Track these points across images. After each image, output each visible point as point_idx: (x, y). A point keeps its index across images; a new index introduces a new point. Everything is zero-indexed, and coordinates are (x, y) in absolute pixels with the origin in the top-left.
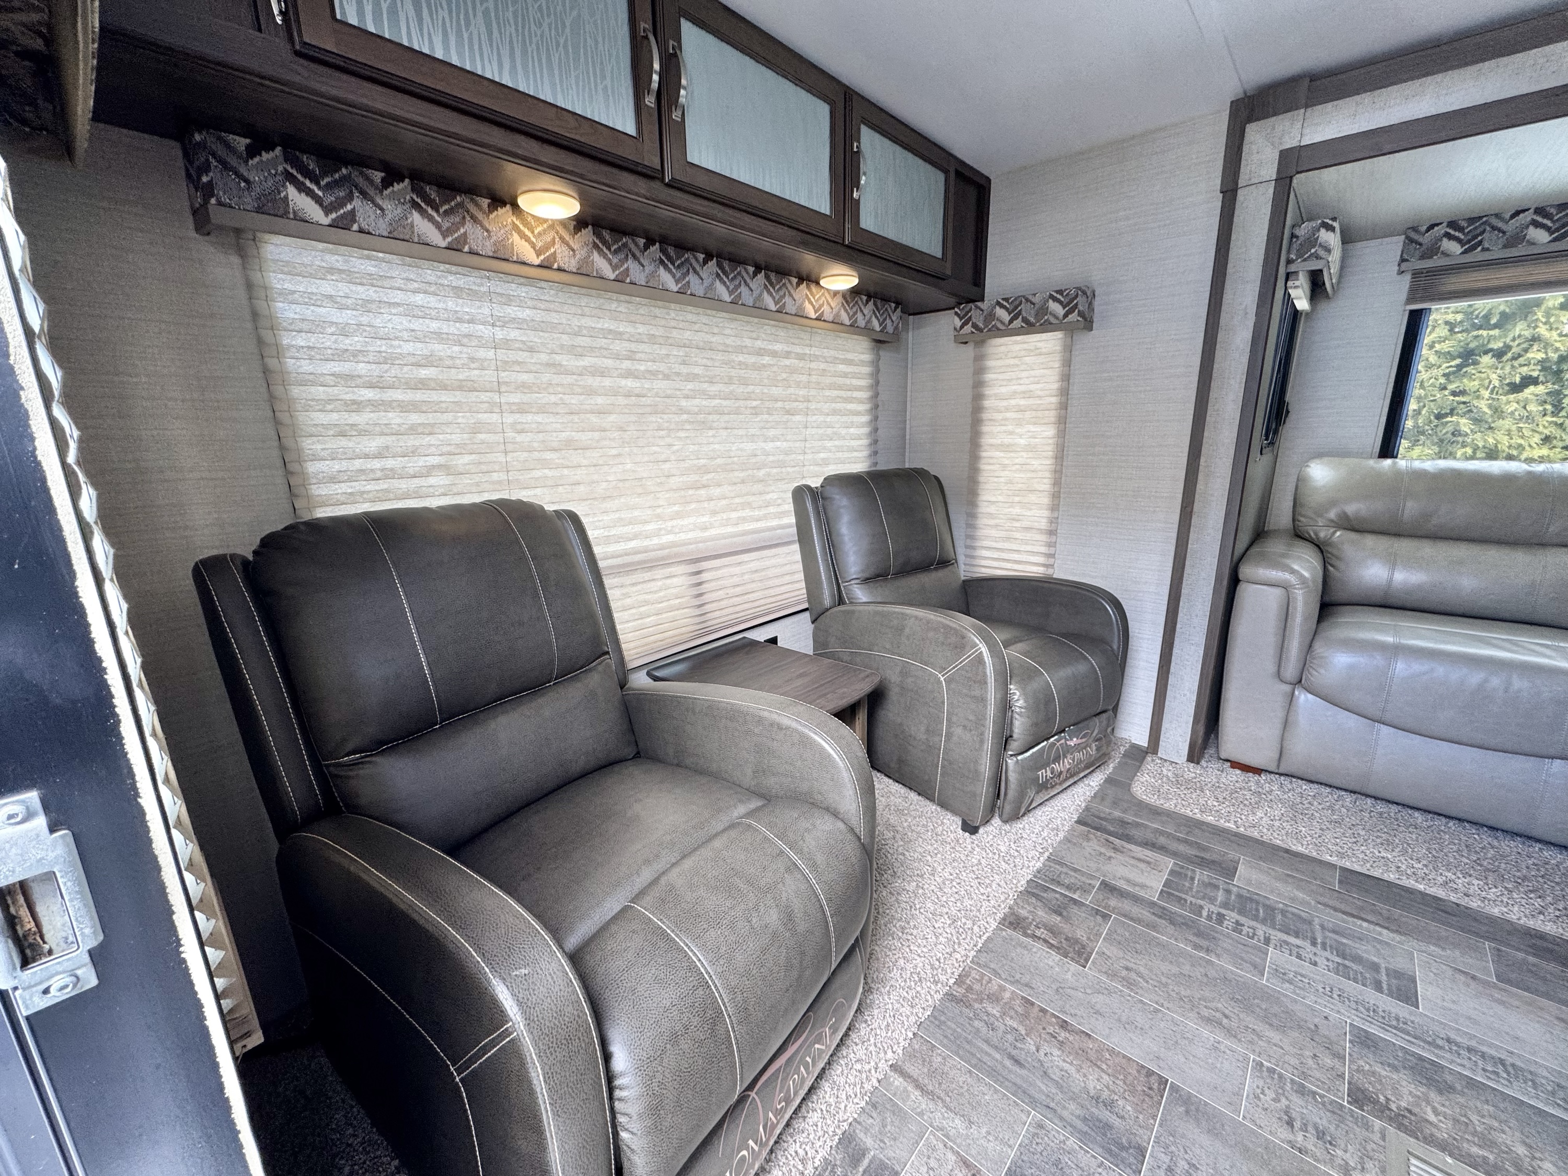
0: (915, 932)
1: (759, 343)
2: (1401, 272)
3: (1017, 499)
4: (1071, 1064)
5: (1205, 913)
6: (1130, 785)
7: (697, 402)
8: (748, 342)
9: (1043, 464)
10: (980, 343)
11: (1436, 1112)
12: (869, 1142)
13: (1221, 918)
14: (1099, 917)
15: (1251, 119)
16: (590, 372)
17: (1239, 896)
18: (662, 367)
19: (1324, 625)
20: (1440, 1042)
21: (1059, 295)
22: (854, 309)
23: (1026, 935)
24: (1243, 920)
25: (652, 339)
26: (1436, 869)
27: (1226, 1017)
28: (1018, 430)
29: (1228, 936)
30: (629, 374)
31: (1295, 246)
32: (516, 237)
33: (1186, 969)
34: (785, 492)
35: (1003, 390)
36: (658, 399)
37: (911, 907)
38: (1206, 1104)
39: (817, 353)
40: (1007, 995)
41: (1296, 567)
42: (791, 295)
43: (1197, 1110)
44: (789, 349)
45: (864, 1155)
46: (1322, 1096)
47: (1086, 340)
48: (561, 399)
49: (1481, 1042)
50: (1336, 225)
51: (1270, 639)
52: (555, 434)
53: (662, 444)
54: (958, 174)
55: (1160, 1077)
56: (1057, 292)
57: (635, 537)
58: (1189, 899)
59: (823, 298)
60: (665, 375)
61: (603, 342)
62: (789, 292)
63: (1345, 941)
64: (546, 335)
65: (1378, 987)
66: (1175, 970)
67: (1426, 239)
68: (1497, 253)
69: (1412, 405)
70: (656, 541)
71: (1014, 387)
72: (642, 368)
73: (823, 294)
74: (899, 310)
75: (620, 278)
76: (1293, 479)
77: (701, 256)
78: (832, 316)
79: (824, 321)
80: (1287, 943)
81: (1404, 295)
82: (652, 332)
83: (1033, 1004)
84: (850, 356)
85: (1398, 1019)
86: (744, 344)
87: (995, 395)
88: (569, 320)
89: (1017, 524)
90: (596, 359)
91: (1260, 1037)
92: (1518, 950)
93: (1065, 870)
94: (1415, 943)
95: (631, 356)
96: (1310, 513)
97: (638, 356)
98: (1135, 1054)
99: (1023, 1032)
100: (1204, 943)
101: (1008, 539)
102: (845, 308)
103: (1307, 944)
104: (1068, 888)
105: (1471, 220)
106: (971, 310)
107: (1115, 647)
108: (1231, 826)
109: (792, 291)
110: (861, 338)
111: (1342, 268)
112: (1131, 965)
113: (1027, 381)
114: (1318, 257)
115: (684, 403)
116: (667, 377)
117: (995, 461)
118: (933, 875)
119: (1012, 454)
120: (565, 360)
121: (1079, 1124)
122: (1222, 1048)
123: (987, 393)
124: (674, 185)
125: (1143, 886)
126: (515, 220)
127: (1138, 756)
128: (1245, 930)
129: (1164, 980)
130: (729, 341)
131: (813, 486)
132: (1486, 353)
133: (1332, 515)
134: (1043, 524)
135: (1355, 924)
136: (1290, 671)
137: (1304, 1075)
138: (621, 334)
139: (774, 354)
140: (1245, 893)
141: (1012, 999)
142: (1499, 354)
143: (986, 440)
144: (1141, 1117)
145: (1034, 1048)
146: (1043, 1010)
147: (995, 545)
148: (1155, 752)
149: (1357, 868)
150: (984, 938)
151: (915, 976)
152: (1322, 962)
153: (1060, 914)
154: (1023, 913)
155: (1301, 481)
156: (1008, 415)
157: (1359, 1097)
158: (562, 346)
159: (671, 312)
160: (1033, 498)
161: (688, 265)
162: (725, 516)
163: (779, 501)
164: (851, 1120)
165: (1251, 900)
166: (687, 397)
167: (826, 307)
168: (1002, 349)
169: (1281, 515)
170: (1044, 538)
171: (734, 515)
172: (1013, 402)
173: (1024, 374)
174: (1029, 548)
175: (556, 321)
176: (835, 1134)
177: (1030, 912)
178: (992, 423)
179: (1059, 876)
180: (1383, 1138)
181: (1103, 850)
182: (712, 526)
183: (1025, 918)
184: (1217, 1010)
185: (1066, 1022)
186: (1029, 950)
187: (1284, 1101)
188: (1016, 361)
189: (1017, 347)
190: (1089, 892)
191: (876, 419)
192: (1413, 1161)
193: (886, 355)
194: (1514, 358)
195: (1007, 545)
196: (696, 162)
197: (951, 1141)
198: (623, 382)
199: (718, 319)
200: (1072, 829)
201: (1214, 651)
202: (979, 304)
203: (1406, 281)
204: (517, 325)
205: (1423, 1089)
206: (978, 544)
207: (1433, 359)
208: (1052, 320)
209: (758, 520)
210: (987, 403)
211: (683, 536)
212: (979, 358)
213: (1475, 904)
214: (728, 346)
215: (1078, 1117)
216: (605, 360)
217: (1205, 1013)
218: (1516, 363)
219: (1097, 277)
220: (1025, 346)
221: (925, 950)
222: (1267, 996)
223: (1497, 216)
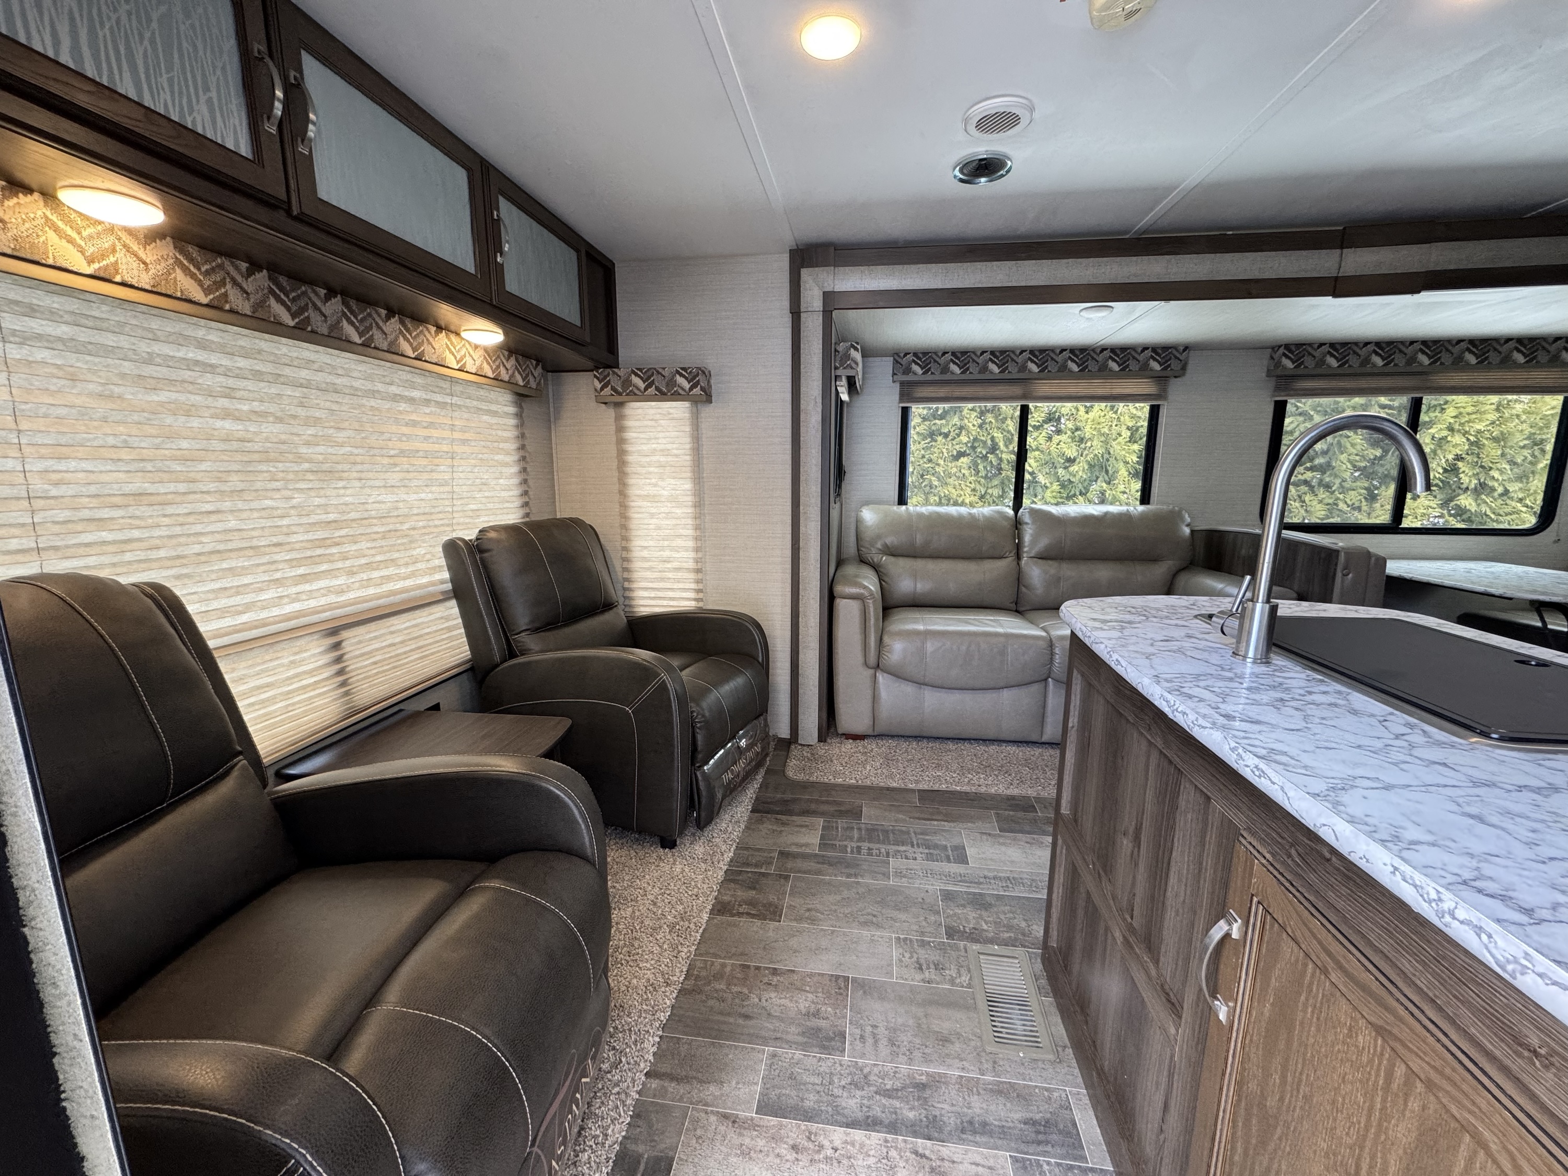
0: (640, 951)
1: (393, 389)
2: (894, 382)
3: (666, 543)
4: (786, 998)
5: (849, 850)
6: (784, 771)
7: (321, 449)
8: (380, 387)
9: (684, 512)
10: (619, 405)
11: (986, 923)
12: (641, 1148)
13: (859, 848)
14: (782, 880)
15: (803, 266)
16: (169, 410)
17: (867, 830)
18: (272, 408)
19: (886, 623)
20: (981, 880)
21: (683, 371)
22: (497, 363)
23: (733, 915)
24: (871, 845)
25: (258, 376)
26: (963, 774)
27: (875, 916)
28: (660, 483)
29: (865, 860)
30: (227, 414)
31: (838, 358)
32: (51, 234)
33: (846, 894)
34: (434, 546)
35: (644, 447)
36: (269, 445)
37: (632, 931)
38: (874, 981)
39: (459, 403)
40: (728, 969)
41: (866, 584)
42: (430, 343)
43: (870, 988)
44: (428, 397)
45: (639, 1162)
46: (933, 942)
47: (707, 411)
48: (125, 441)
49: (998, 871)
50: (859, 347)
51: (857, 638)
52: (115, 486)
53: (278, 496)
54: (588, 254)
55: (844, 977)
56: (682, 369)
57: (248, 607)
58: (837, 843)
59: (464, 350)
60: (277, 418)
61: (187, 375)
62: (428, 340)
63: (927, 837)
64: (97, 360)
65: (949, 861)
66: (838, 897)
67: (904, 361)
68: (938, 377)
69: (910, 469)
70: (276, 612)
71: (654, 446)
72: (246, 408)
73: (464, 345)
74: (540, 367)
75: (216, 303)
76: (853, 520)
77: (322, 292)
78: (475, 367)
79: (467, 372)
80: (899, 851)
81: (897, 397)
82: (257, 368)
83: (748, 967)
84: (494, 407)
85: (961, 875)
86: (376, 388)
87: (639, 451)
88: (134, 344)
89: (669, 565)
90: (177, 395)
91: (895, 921)
92: (1006, 810)
93: (751, 852)
94: (961, 825)
95: (229, 393)
96: (867, 545)
97: (239, 394)
98: (827, 970)
99: (747, 992)
100: (852, 871)
101: (662, 579)
102: (487, 361)
103: (908, 848)
104: (756, 866)
105: (925, 354)
106: (609, 375)
107: (760, 660)
108: (853, 781)
109: (431, 339)
110: (503, 390)
111: (863, 374)
112: (810, 906)
113: (664, 441)
114: (852, 368)
115: (303, 450)
116: (279, 420)
117: (643, 510)
118: (646, 895)
119: (659, 504)
120: (129, 392)
121: (800, 1039)
122: (876, 938)
123: (630, 449)
124: (300, 219)
125: (807, 845)
126: (48, 213)
127: (786, 745)
128: (874, 852)
129: (833, 908)
130: (357, 384)
131: (467, 538)
132: (940, 434)
133: (879, 545)
134: (691, 565)
135: (931, 825)
136: (872, 660)
137: (923, 933)
138: (212, 366)
139: (412, 400)
140: (869, 827)
141: (732, 970)
142: (946, 436)
143: (633, 491)
144: (838, 1011)
145: (757, 1000)
146: (758, 968)
147: (651, 585)
148: (796, 741)
149: (926, 787)
150: (701, 931)
151: (650, 988)
152: (918, 856)
153: (754, 889)
154: (726, 898)
155: (859, 521)
156: (651, 469)
157: (951, 933)
158: (123, 376)
159: (281, 346)
160: (679, 542)
161: (306, 299)
162: (365, 576)
163: (428, 557)
164: (620, 1139)
165: (874, 830)
166: (308, 444)
167: (468, 359)
168: (640, 411)
169: (850, 548)
170: (692, 576)
171: (376, 574)
172: (654, 458)
173: (661, 435)
174: (681, 586)
175: (111, 344)
176: (607, 1161)
177: (732, 896)
178: (636, 476)
179: (747, 859)
180: (966, 952)
181: (775, 828)
182: (349, 589)
183: (729, 903)
184: (868, 914)
185: (775, 969)
186: (735, 925)
187: (915, 956)
188: (652, 423)
189: (652, 411)
190: (771, 863)
191: (524, 470)
192: (982, 957)
193: (531, 408)
194: (953, 440)
195: (661, 585)
196: (325, 198)
197: (710, 1106)
198: (219, 424)
199: (343, 360)
200: (750, 818)
201: (826, 653)
202: (616, 370)
203: (897, 387)
204: (46, 344)
205: (979, 912)
206: (635, 585)
207: (916, 437)
208: (681, 392)
209: (405, 579)
210: (630, 458)
211: (312, 603)
212: (620, 418)
213: (983, 790)
214: (357, 389)
215: (798, 1034)
216: (192, 397)
217: (862, 919)
218: (954, 442)
219: (710, 363)
220: (660, 411)
221: (653, 962)
222: (895, 891)
223: (935, 353)
